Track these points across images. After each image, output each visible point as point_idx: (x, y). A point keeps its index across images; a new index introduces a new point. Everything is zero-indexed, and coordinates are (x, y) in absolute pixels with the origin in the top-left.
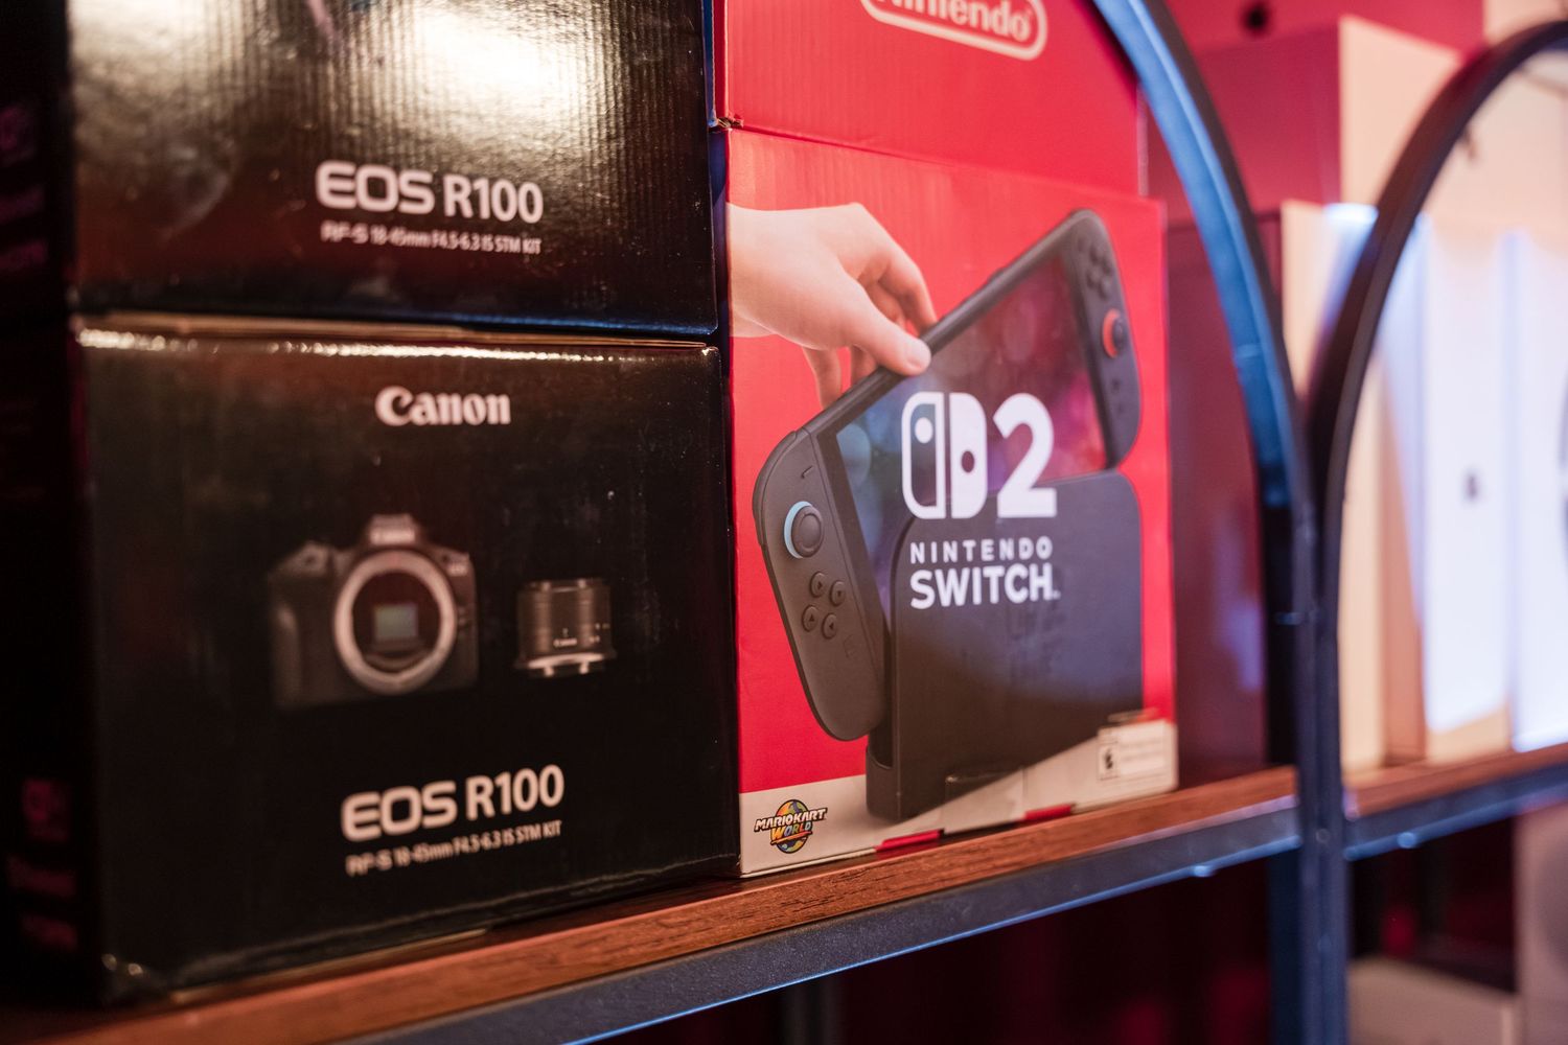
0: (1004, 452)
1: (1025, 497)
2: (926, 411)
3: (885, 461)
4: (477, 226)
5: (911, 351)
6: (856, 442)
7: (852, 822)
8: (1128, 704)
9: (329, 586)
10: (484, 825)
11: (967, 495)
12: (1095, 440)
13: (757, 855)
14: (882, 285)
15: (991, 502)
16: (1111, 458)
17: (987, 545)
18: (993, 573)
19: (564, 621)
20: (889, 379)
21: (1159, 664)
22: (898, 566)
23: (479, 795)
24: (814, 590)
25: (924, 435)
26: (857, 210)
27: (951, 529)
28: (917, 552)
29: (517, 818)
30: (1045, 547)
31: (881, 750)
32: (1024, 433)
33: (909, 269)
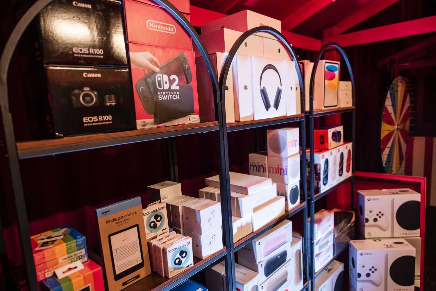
0: (171, 82)
1: (174, 87)
2: (160, 77)
3: (154, 83)
4: (94, 54)
5: (157, 69)
6: (149, 80)
7: (152, 124)
8: (192, 112)
9: (79, 95)
10: (101, 121)
11: (166, 87)
12: (186, 81)
13: (139, 127)
14: (152, 61)
15: (170, 87)
16: (188, 83)
17: (169, 93)
18: (171, 96)
19: (110, 99)
20: (154, 73)
21: (197, 107)
22: (157, 95)
23: (101, 118)
24: (145, 97)
25: (159, 79)
26: (148, 53)
27: (164, 90)
28: (159, 93)
29: (106, 121)
30: (178, 93)
31: (155, 116)
32: (174, 80)
33: (156, 59)
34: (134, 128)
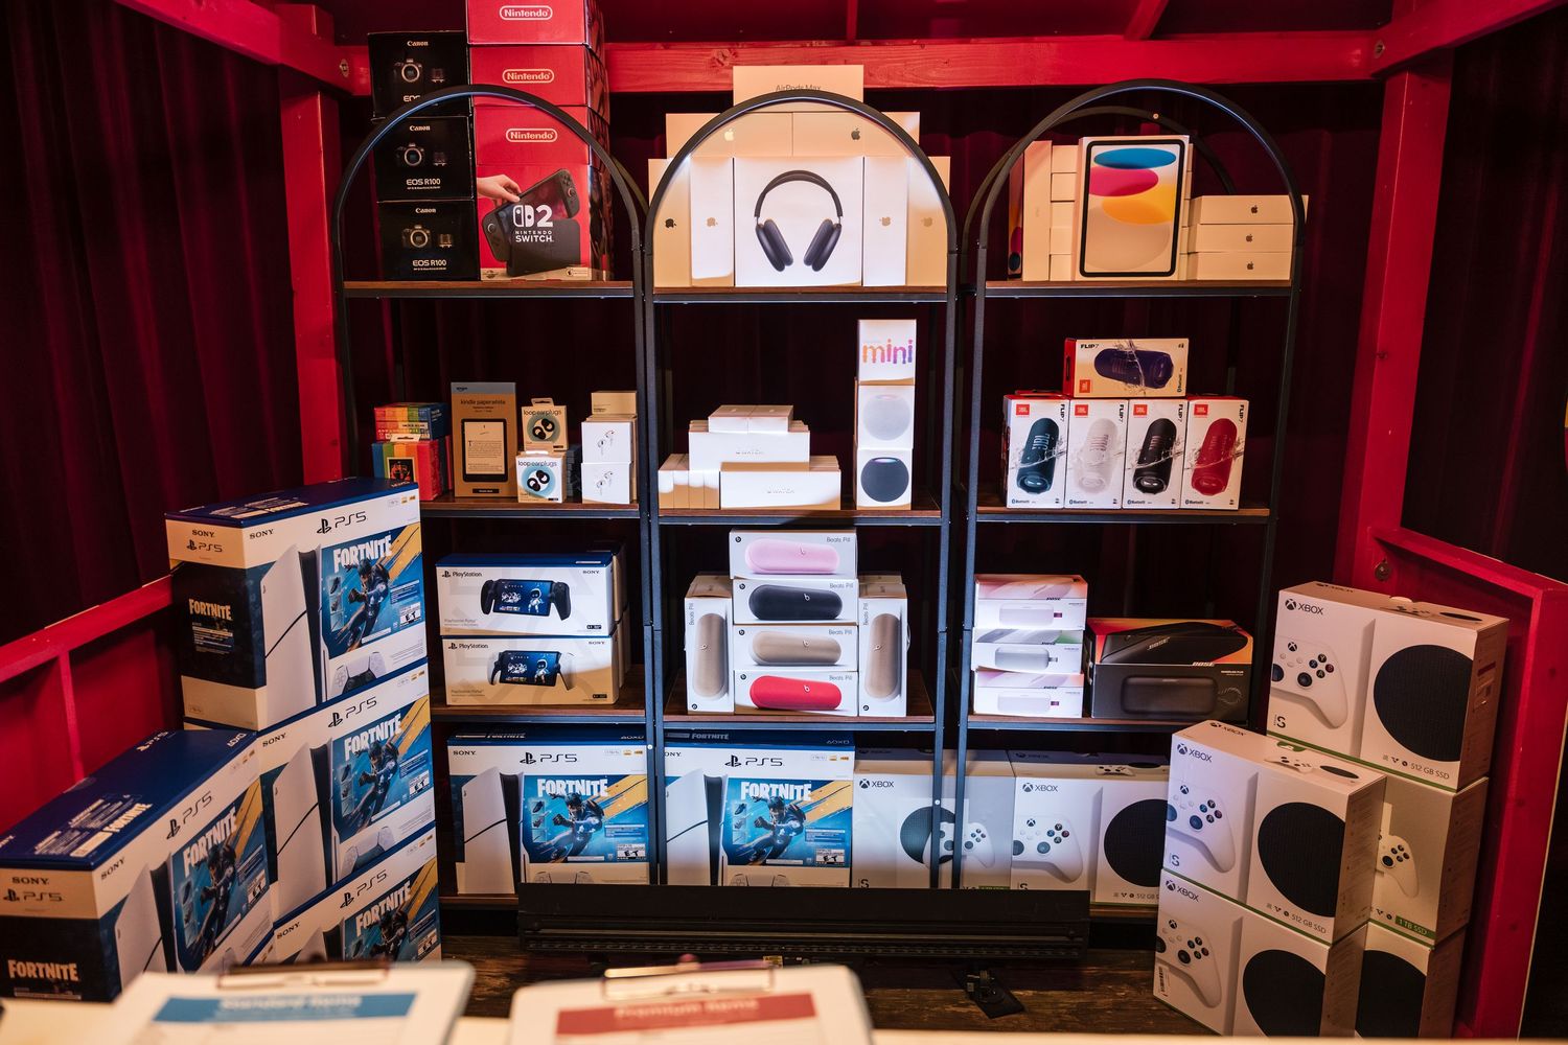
0: (538, 216)
1: (543, 223)
2: (520, 209)
3: (510, 217)
5: (516, 198)
6: (503, 214)
7: (503, 275)
8: (577, 263)
9: (409, 234)
10: (433, 266)
11: (530, 223)
12: (565, 212)
13: (484, 278)
14: (508, 187)
15: (535, 224)
16: (570, 216)
17: (534, 232)
18: (536, 237)
19: (445, 240)
20: (510, 203)
21: (587, 252)
22: (513, 235)
23: (433, 262)
24: (494, 238)
25: (518, 212)
26: (503, 176)
27: (525, 228)
28: (517, 232)
29: (439, 266)
30: (550, 232)
31: (509, 266)
32: (544, 213)
33: (515, 185)
34: (477, 277)
